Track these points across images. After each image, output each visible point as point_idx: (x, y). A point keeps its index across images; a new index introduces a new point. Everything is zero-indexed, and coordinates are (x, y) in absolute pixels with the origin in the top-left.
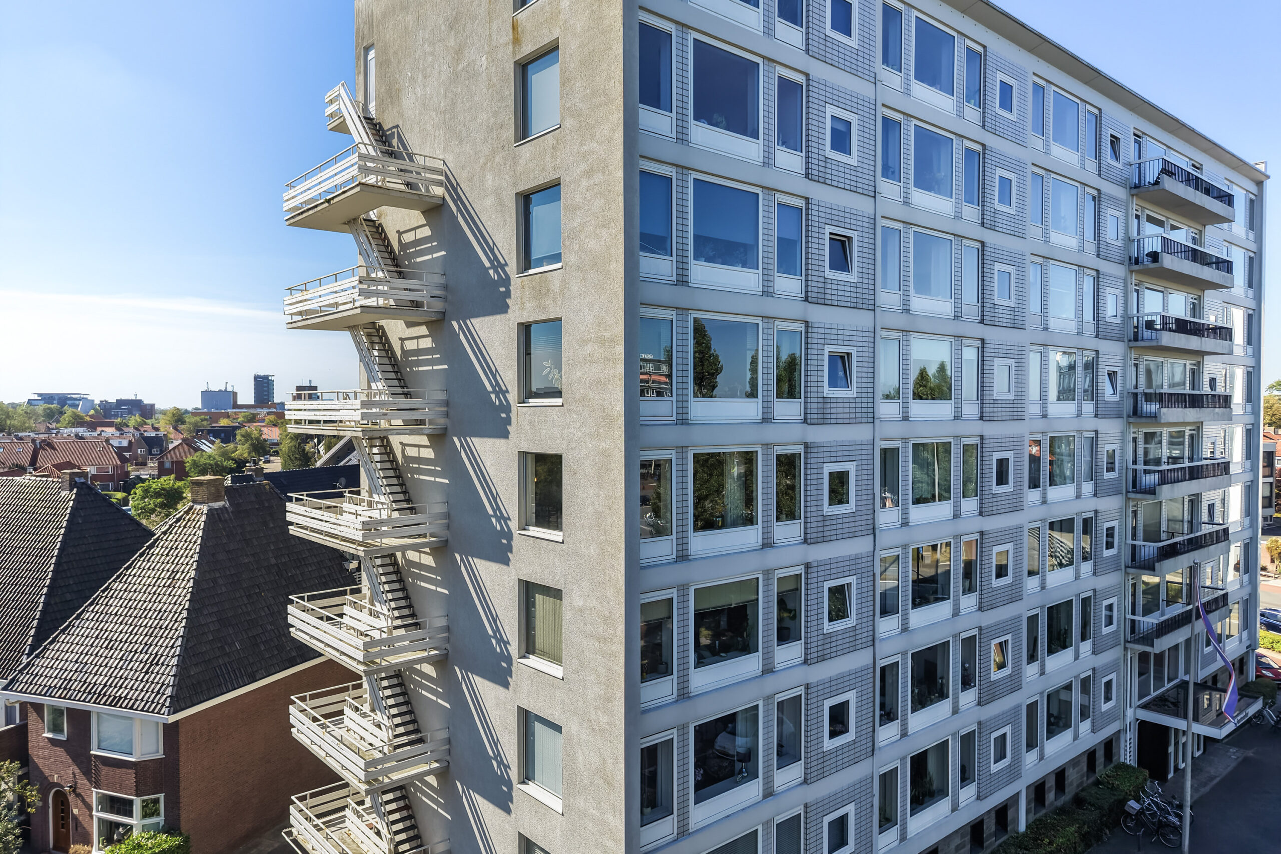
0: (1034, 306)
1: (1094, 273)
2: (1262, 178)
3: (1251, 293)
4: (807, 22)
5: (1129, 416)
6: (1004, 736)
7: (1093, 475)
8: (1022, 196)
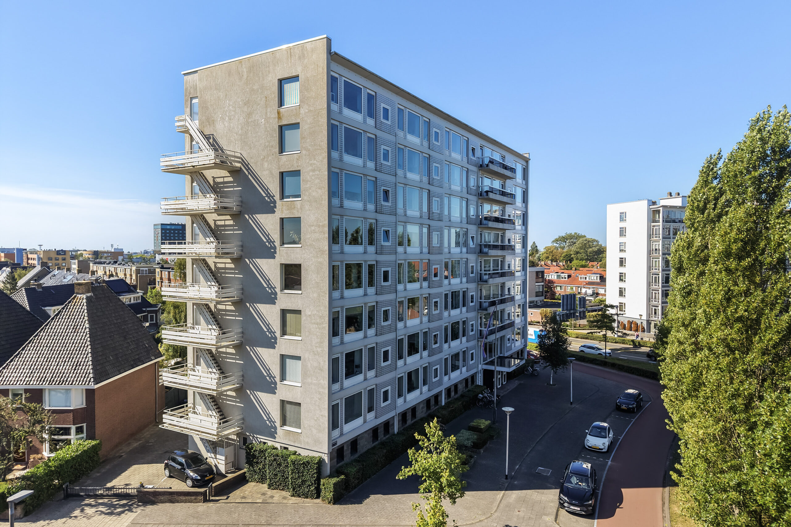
0: (446, 213)
1: (466, 200)
2: (528, 160)
3: (524, 205)
4: (376, 117)
5: (478, 253)
6: (437, 369)
7: (466, 275)
8: (442, 172)
